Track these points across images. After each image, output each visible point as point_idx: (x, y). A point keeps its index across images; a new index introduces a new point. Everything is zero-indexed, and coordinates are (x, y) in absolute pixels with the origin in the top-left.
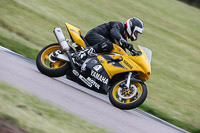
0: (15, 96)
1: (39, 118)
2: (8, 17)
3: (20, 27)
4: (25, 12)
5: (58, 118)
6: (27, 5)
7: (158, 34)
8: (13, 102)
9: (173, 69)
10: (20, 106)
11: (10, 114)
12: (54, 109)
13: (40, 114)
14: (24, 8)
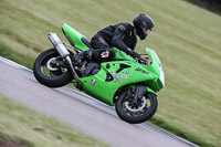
0: (32, 119)
1: (58, 142)
2: (24, 31)
3: (37, 43)
4: (43, 25)
5: (80, 143)
6: (44, 18)
7: (191, 50)
8: (30, 125)
9: (206, 89)
10: (37, 130)
11: (26, 138)
12: (75, 133)
13: (59, 138)
14: (42, 21)
